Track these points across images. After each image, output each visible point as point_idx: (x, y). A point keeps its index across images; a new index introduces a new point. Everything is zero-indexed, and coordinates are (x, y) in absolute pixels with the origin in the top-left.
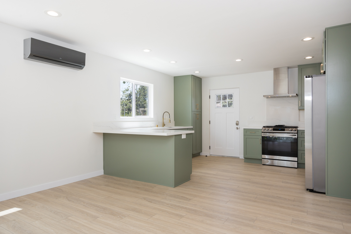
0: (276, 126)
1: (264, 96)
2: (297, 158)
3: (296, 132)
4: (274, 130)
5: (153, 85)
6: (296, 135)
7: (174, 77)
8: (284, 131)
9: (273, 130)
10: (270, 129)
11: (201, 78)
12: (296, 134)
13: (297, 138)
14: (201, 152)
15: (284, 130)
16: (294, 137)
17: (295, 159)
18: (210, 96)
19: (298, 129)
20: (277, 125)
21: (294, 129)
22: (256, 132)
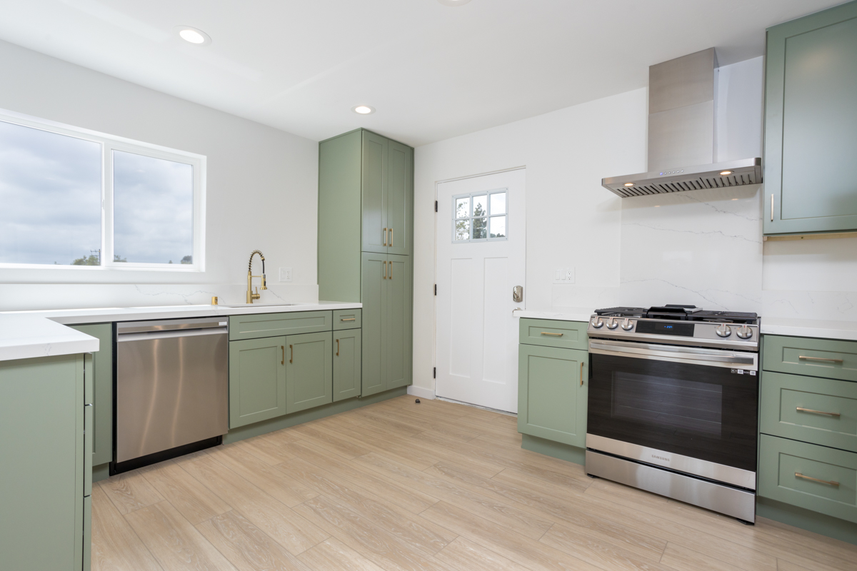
0: (653, 309)
1: (605, 183)
2: (755, 473)
3: (755, 344)
4: (641, 327)
5: (204, 158)
6: (750, 361)
7: (322, 144)
8: (691, 335)
9: (637, 331)
10: (625, 322)
11: (411, 144)
12: (755, 356)
13: (758, 372)
14: (411, 384)
15: (689, 331)
16: (740, 369)
17: (746, 478)
18: (436, 202)
19: (765, 328)
20: (662, 304)
21: (743, 329)
22: (564, 332)
